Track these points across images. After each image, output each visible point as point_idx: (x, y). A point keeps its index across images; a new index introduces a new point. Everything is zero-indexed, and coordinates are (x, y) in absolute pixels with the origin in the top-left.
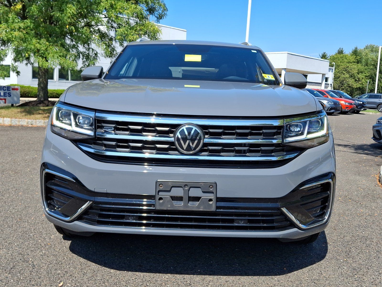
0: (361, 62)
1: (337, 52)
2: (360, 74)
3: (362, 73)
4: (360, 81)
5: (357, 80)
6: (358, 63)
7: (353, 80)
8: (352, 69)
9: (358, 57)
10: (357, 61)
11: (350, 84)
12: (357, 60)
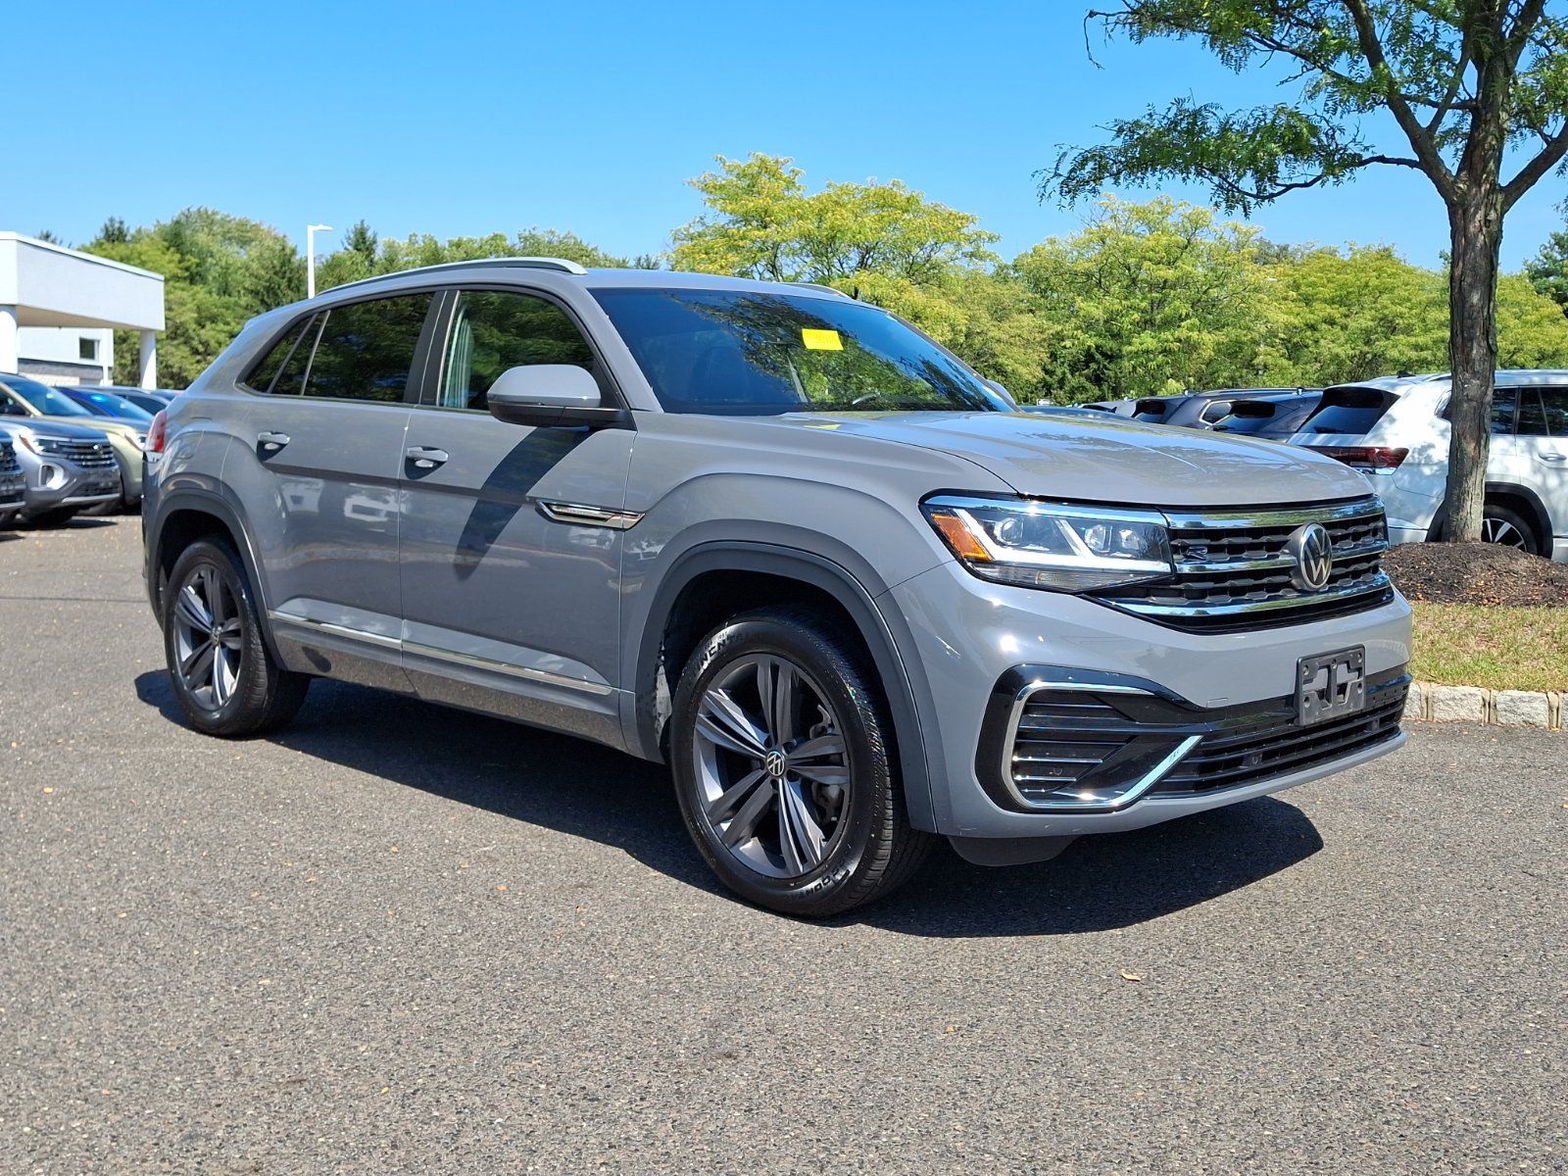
0: (204, 280)
1: (101, 235)
2: (208, 325)
3: (213, 322)
4: (209, 355)
5: (201, 349)
6: (192, 280)
7: (185, 350)
8: (174, 307)
9: (188, 257)
10: (187, 274)
11: (171, 367)
12: (187, 269)
